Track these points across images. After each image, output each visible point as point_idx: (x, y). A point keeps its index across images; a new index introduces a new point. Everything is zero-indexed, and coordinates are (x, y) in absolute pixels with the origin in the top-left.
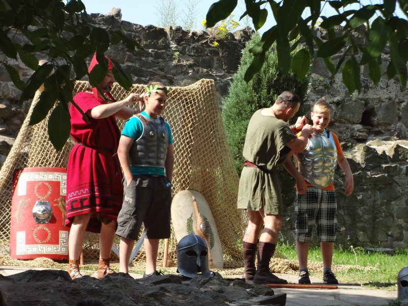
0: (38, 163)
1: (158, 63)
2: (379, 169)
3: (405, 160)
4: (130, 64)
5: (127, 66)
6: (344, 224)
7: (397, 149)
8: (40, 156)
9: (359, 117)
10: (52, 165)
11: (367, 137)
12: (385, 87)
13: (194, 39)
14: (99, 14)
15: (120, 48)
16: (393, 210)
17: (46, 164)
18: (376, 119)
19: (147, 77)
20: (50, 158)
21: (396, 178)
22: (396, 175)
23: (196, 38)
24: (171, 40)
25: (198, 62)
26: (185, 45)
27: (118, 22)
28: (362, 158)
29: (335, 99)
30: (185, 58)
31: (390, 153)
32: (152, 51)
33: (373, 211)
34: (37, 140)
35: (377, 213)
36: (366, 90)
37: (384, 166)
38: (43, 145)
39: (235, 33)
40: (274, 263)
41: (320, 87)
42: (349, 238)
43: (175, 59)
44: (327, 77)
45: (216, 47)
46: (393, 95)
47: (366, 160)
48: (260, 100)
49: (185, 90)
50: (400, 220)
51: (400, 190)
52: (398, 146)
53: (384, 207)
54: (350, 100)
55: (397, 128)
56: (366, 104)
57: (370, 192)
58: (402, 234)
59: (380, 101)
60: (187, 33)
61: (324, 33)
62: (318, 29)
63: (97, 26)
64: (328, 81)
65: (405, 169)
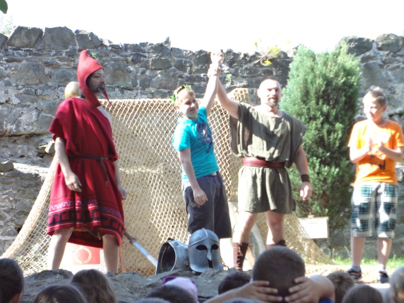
13: (246, 60)
14: (147, 43)
15: (171, 75)
23: (248, 59)
24: (223, 63)
25: (252, 83)
26: (237, 67)
27: (168, 49)
30: (238, 80)
32: (204, 75)
39: (288, 51)
43: (227, 81)
44: (386, 88)
45: (269, 66)
48: (309, 112)
60: (238, 55)
61: (380, 44)
62: (373, 41)
63: (147, 55)
64: (388, 92)
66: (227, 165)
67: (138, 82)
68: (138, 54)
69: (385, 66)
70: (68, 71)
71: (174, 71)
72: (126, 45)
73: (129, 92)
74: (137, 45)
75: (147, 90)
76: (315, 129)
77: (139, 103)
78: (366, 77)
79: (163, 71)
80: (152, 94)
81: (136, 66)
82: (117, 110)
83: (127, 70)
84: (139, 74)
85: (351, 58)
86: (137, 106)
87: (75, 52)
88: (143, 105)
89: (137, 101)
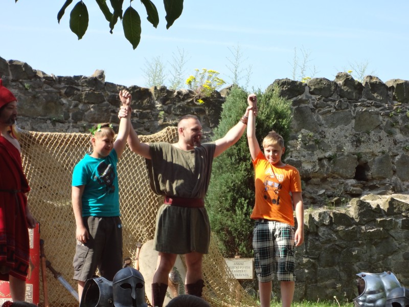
1: (144, 123)
2: (374, 223)
3: (400, 214)
6: (340, 280)
7: (392, 202)
9: (352, 171)
11: (361, 192)
12: (377, 140)
13: (179, 98)
14: (81, 76)
15: (104, 110)
16: (390, 265)
18: (370, 174)
21: (392, 232)
22: (392, 229)
23: (181, 97)
24: (157, 100)
26: (170, 105)
27: (102, 83)
28: (355, 213)
29: (327, 155)
30: (170, 118)
31: (384, 207)
32: (137, 111)
33: (370, 266)
36: (358, 144)
37: (379, 220)
39: (221, 91)
41: (311, 143)
42: (345, 295)
43: (160, 118)
44: (317, 132)
45: (202, 105)
46: (386, 149)
47: (359, 214)
48: (240, 153)
49: (151, 139)
51: (397, 244)
52: (393, 200)
53: (380, 262)
54: (342, 155)
55: (392, 181)
56: (359, 159)
57: (365, 247)
59: (373, 155)
60: (172, 92)
61: (313, 88)
62: (306, 85)
63: (80, 88)
64: (318, 136)
65: (400, 222)
66: (156, 203)
67: (71, 115)
68: (72, 88)
69: (317, 111)
71: (107, 105)
72: (60, 78)
73: (61, 124)
74: (70, 78)
75: (79, 123)
76: (245, 170)
77: (70, 136)
78: (297, 120)
79: (96, 105)
80: (84, 127)
81: (69, 99)
82: (47, 143)
83: (60, 103)
84: (71, 107)
85: (283, 101)
86: (68, 140)
87: (8, 82)
88: (74, 139)
89: (68, 134)
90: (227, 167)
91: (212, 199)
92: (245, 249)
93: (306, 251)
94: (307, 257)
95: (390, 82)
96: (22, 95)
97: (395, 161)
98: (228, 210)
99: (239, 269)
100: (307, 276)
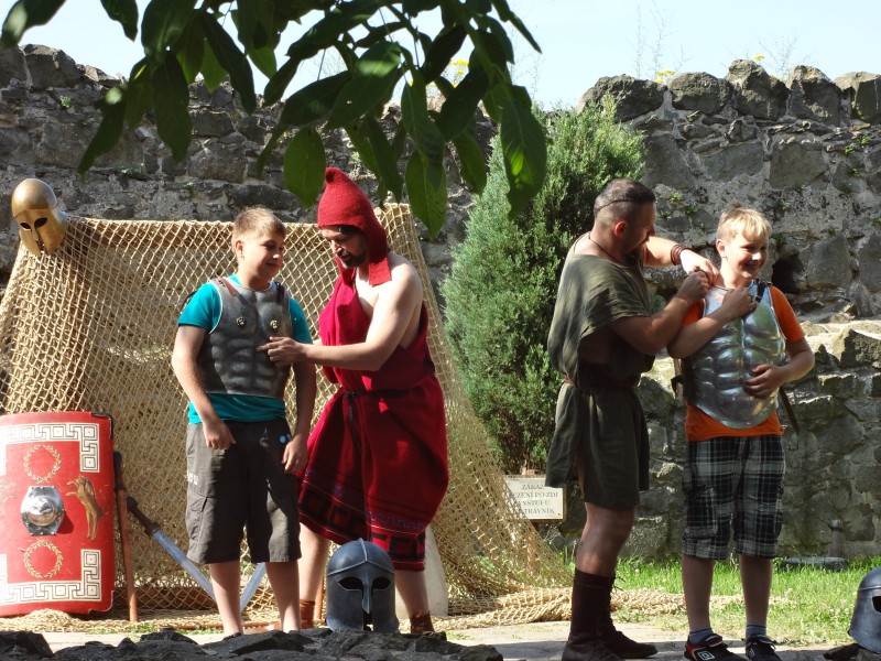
0: (29, 405)
2: (812, 385)
3: (869, 364)
4: (255, 183)
5: (250, 187)
7: (851, 339)
8: (32, 388)
10: (59, 406)
12: (819, 206)
13: (394, 121)
15: (232, 149)
16: (848, 473)
17: (46, 406)
18: (803, 278)
19: (292, 210)
20: (55, 391)
21: (852, 404)
22: (852, 397)
27: (226, 92)
29: (711, 238)
31: (836, 350)
33: (805, 478)
34: (25, 355)
35: (813, 482)
36: (778, 215)
37: (823, 378)
38: (39, 363)
40: (560, 599)
41: (677, 214)
43: (353, 167)
44: (690, 191)
46: (837, 225)
48: (532, 246)
50: (864, 494)
51: (863, 429)
52: (853, 334)
53: (828, 468)
55: (850, 294)
56: (780, 245)
57: (794, 437)
58: (870, 524)
59: (810, 237)
61: (680, 94)
62: (666, 88)
64: (693, 199)
65: (870, 382)
67: (160, 162)
69: (689, 144)
70: (8, 134)
71: (239, 140)
73: (139, 183)
75: (177, 180)
77: (174, 228)
79: (215, 140)
80: (190, 189)
82: (125, 244)
83: (136, 136)
84: (162, 146)
85: (623, 133)
86: (170, 236)
87: (24, 93)
88: (182, 233)
89: (169, 224)
90: (504, 278)
91: (471, 347)
92: (544, 452)
93: (670, 447)
94: (671, 461)
95: (845, 78)
96: (55, 121)
97: (857, 251)
98: (507, 371)
99: (534, 499)
100: (671, 501)
